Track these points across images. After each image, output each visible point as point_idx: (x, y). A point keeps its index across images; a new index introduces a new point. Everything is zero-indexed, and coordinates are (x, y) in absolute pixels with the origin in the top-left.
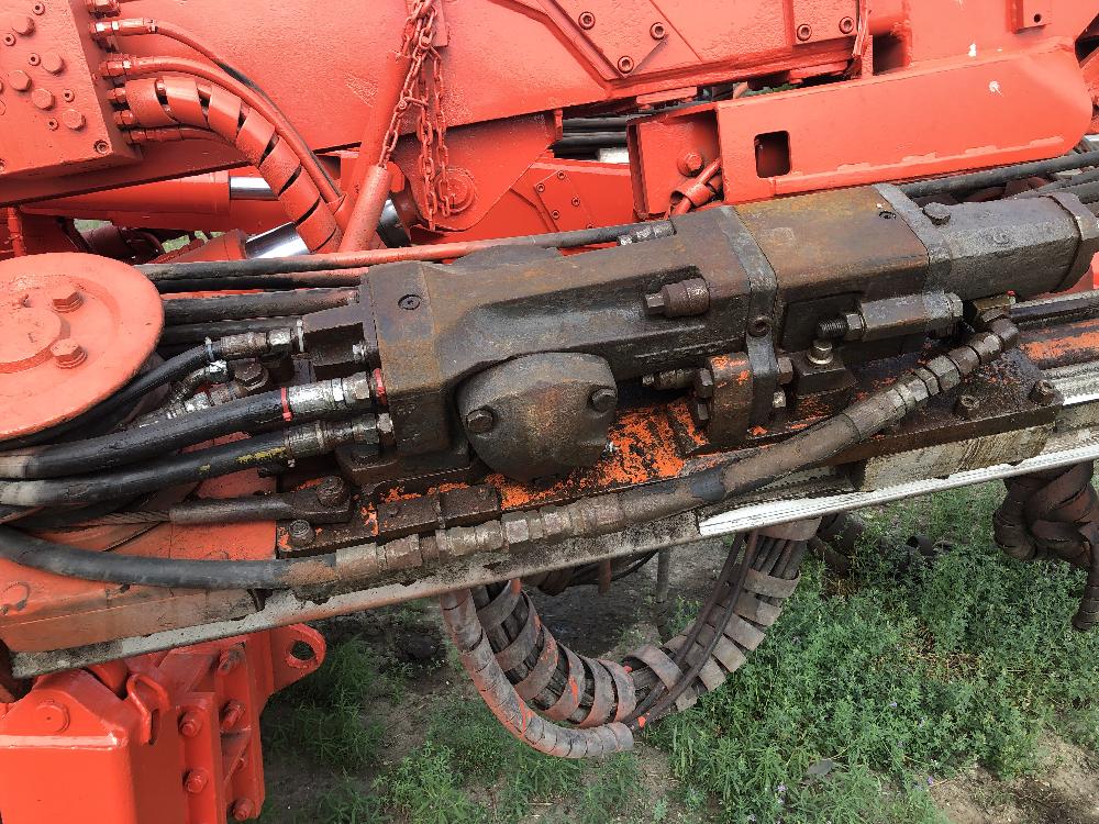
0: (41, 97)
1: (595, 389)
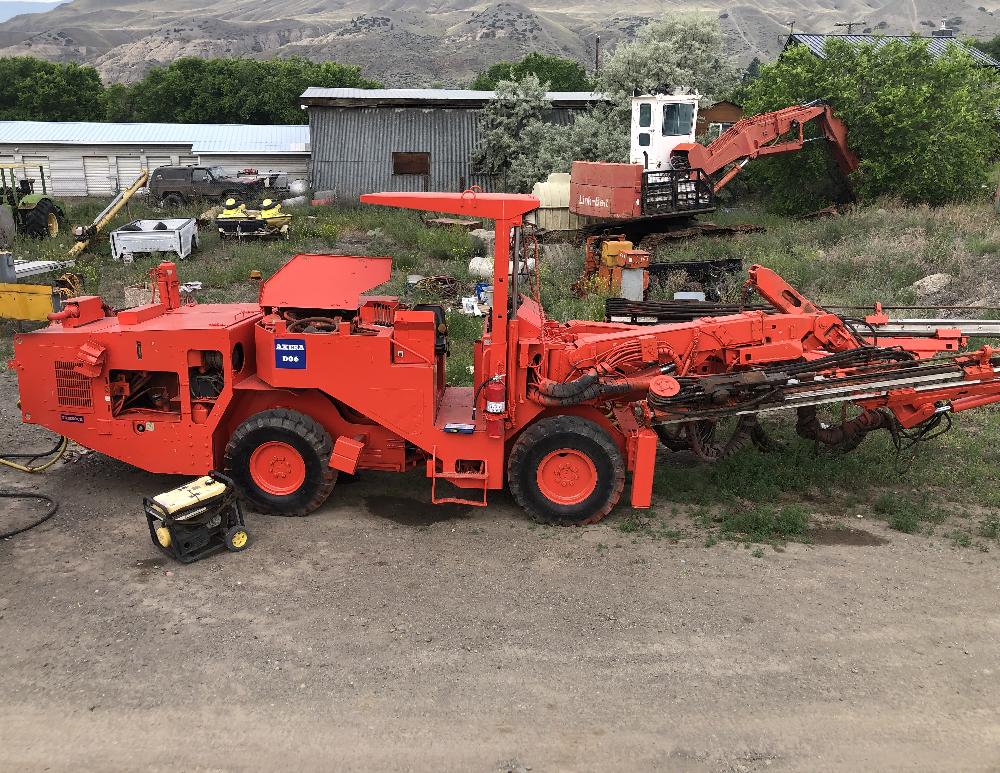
0: (651, 352)
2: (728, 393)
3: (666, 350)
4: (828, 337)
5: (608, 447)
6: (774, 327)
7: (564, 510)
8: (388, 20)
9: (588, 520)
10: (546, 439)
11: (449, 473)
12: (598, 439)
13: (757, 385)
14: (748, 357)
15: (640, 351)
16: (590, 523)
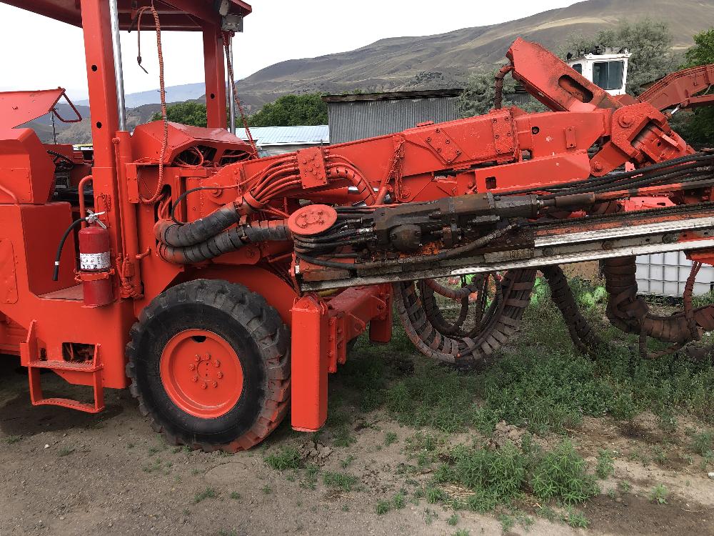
0: (314, 172)
1: (416, 232)
2: (417, 229)
3: (342, 170)
4: (638, 145)
5: (254, 328)
6: (536, 130)
7: (198, 425)
8: (440, 74)
9: (234, 444)
10: (165, 312)
11: (55, 361)
12: (240, 316)
13: (473, 214)
14: (491, 182)
15: (297, 172)
16: (241, 449)
